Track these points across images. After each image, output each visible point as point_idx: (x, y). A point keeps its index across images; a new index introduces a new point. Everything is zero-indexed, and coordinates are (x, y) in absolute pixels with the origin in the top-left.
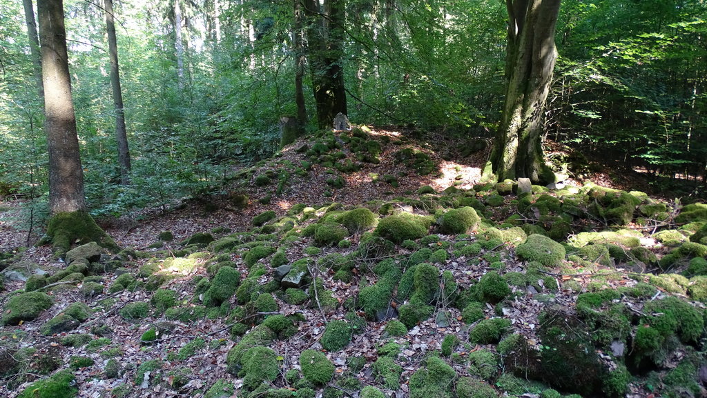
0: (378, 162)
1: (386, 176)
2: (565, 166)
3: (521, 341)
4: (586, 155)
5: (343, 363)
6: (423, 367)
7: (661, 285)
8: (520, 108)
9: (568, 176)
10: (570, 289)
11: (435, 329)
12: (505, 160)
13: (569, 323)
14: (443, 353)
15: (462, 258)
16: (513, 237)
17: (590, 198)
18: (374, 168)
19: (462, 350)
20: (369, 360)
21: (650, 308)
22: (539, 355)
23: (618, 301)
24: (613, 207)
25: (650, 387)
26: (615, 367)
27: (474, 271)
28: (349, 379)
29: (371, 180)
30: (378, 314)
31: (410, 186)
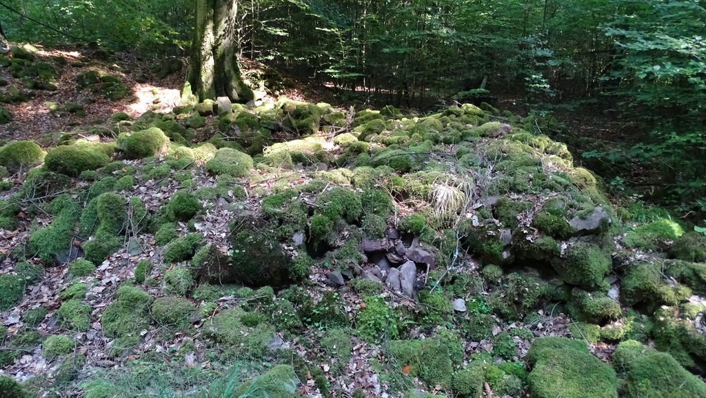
0: (54, 88)
1: (68, 104)
2: (262, 83)
3: (213, 250)
4: (280, 72)
5: (17, 320)
6: (116, 300)
7: (331, 179)
8: (210, 25)
9: (266, 93)
10: (257, 195)
11: (127, 259)
12: (203, 79)
13: (255, 225)
14: (137, 280)
15: (150, 181)
16: (204, 153)
17: (284, 112)
18: (51, 96)
19: (157, 272)
20: (52, 308)
21: (321, 199)
22: (230, 259)
23: (296, 198)
24: (303, 119)
25: (327, 264)
26: (297, 254)
27: (165, 192)
28: (26, 335)
29: (48, 111)
30: (59, 258)
31: (101, 113)
